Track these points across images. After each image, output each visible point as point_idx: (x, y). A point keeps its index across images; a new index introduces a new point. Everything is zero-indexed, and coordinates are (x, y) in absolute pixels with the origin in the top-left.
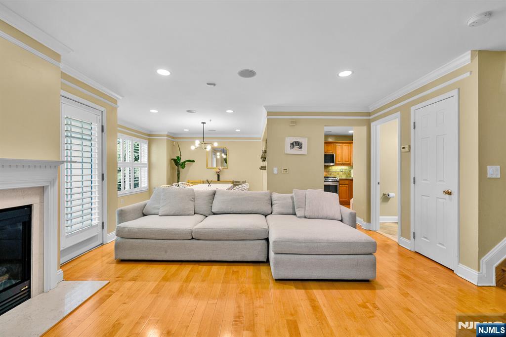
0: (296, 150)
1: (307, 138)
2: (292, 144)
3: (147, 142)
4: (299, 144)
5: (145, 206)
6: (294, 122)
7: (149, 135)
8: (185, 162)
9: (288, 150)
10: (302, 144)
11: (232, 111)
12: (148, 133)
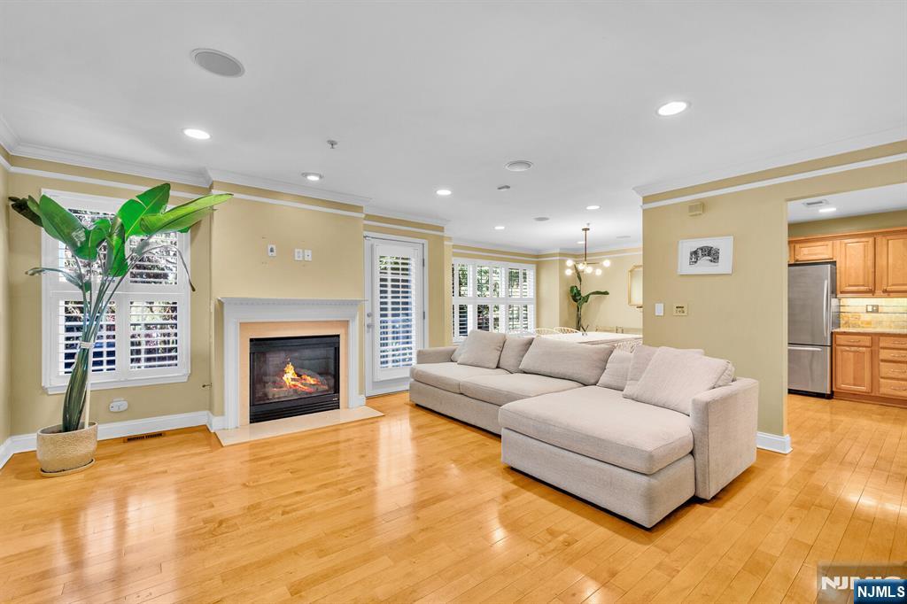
0: (704, 266)
1: (732, 237)
2: (695, 253)
3: (534, 266)
4: (711, 254)
5: (454, 351)
6: (702, 206)
7: (537, 257)
8: (588, 296)
9: (684, 266)
10: (717, 252)
11: (598, 207)
12: (536, 254)
